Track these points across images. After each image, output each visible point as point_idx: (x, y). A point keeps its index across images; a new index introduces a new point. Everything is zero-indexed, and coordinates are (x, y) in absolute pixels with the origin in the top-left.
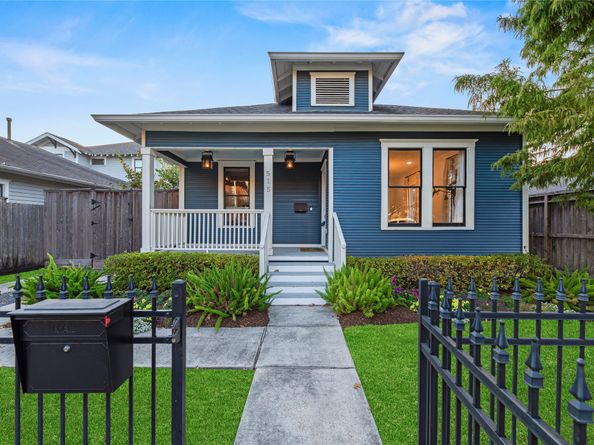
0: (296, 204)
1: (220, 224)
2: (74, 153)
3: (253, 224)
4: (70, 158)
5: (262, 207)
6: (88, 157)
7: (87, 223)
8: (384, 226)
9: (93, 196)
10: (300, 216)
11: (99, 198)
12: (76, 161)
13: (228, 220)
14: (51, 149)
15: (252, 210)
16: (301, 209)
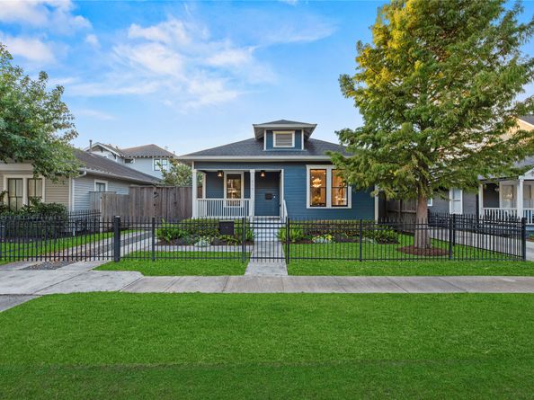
0: (267, 195)
1: (225, 206)
2: (115, 156)
3: (242, 205)
4: (112, 159)
5: (249, 197)
6: (122, 158)
7: (152, 205)
8: (308, 207)
9: (155, 190)
10: (268, 201)
11: (158, 191)
12: (116, 161)
13: (228, 204)
14: (99, 153)
15: (242, 199)
16: (269, 197)
